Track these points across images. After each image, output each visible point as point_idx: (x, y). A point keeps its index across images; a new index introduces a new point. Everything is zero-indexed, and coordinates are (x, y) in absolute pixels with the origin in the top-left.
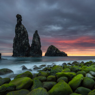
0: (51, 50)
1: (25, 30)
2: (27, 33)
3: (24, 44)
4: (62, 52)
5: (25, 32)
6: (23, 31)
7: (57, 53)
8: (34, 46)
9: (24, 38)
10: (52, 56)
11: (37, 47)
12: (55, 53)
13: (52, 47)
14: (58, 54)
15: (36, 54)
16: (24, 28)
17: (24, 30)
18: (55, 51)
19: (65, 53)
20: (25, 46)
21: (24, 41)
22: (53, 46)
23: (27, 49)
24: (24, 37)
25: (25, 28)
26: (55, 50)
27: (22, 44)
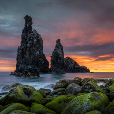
0: (67, 63)
1: (39, 38)
2: (43, 41)
3: (38, 56)
4: (83, 67)
5: (39, 39)
6: (37, 39)
7: (75, 67)
8: (57, 60)
9: (38, 48)
10: (69, 72)
11: (61, 60)
12: (73, 68)
13: (68, 60)
14: (77, 69)
15: (60, 69)
16: (38, 34)
17: (37, 37)
18: (72, 66)
19: (87, 68)
20: (40, 59)
21: (38, 52)
22: (70, 58)
23: (43, 62)
24: (37, 46)
25: (40, 35)
26: (73, 64)
27: (35, 56)
